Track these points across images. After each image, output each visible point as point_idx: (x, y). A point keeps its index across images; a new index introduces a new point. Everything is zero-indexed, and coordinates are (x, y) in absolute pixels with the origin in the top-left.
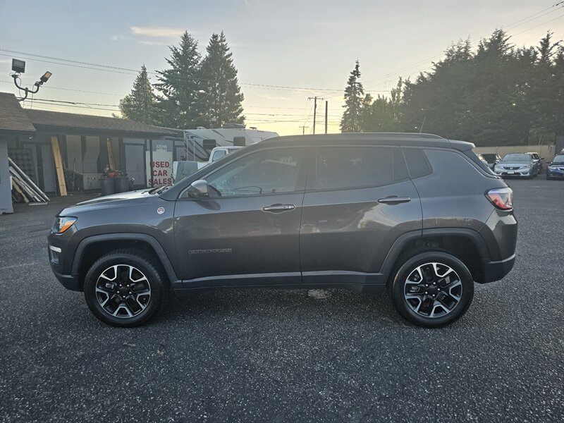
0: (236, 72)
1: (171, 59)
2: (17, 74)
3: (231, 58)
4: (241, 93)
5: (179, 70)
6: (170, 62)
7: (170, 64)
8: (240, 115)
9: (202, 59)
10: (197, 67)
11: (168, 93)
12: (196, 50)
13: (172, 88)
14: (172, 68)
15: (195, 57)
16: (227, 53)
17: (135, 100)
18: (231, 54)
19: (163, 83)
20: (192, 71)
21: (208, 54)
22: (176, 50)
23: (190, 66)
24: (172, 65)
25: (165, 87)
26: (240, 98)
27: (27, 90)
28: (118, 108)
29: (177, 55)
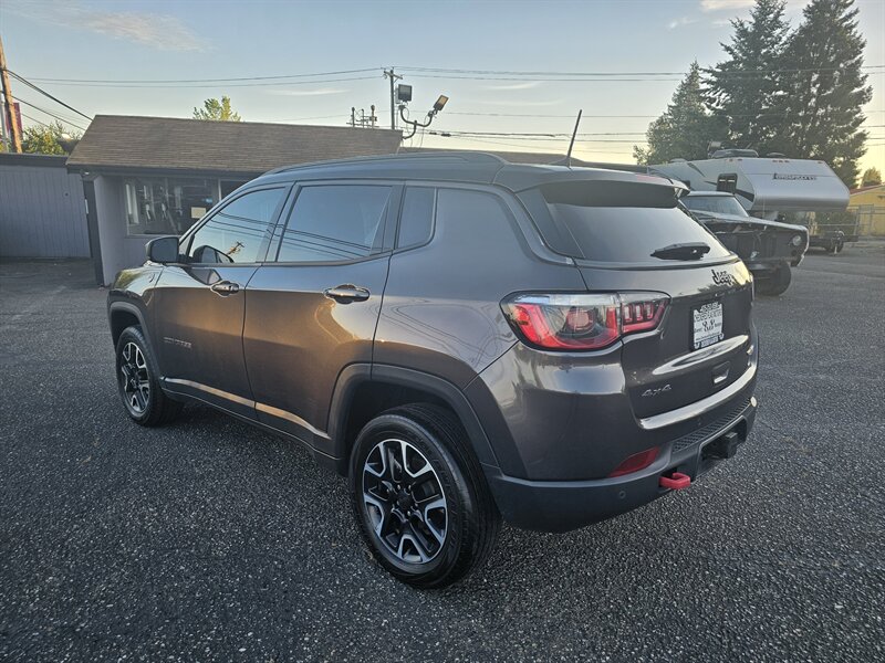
0: (863, 46)
1: (731, 43)
2: (404, 103)
3: (855, 19)
4: (866, 86)
5: (742, 61)
6: (728, 49)
7: (727, 53)
8: (859, 130)
9: (790, 32)
10: (778, 50)
11: (714, 105)
12: (781, 18)
13: (724, 95)
14: (731, 58)
15: (778, 31)
16: (847, 11)
17: (672, 121)
18: (856, 12)
19: (709, 87)
20: (768, 57)
21: (804, 21)
22: (742, 25)
23: (764, 51)
24: (732, 53)
25: (711, 95)
26: (863, 97)
27: (415, 124)
28: (645, 138)
29: (743, 32)
